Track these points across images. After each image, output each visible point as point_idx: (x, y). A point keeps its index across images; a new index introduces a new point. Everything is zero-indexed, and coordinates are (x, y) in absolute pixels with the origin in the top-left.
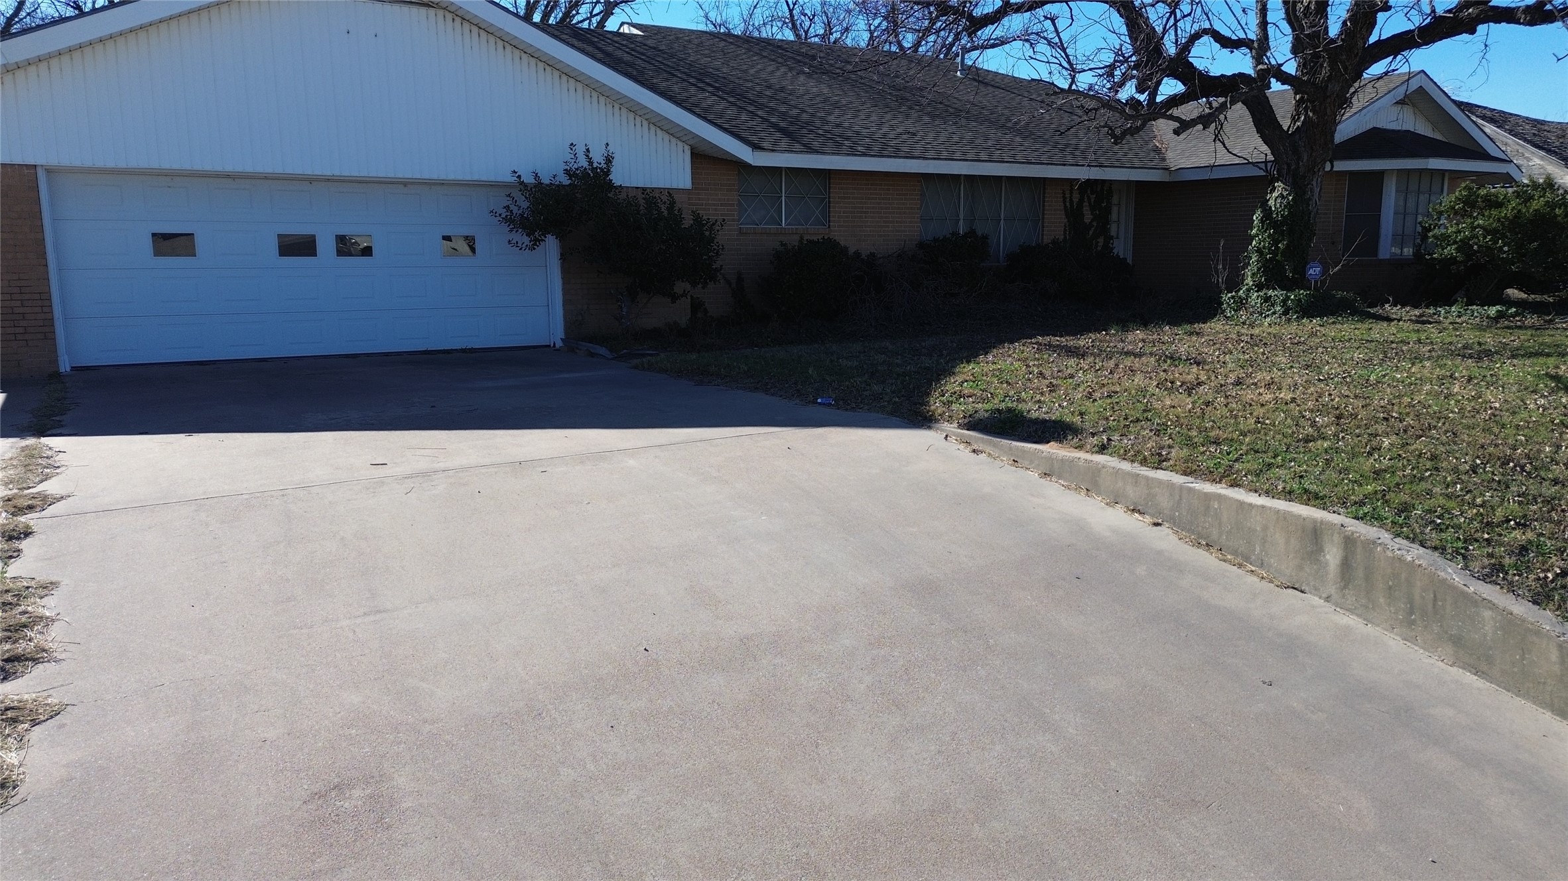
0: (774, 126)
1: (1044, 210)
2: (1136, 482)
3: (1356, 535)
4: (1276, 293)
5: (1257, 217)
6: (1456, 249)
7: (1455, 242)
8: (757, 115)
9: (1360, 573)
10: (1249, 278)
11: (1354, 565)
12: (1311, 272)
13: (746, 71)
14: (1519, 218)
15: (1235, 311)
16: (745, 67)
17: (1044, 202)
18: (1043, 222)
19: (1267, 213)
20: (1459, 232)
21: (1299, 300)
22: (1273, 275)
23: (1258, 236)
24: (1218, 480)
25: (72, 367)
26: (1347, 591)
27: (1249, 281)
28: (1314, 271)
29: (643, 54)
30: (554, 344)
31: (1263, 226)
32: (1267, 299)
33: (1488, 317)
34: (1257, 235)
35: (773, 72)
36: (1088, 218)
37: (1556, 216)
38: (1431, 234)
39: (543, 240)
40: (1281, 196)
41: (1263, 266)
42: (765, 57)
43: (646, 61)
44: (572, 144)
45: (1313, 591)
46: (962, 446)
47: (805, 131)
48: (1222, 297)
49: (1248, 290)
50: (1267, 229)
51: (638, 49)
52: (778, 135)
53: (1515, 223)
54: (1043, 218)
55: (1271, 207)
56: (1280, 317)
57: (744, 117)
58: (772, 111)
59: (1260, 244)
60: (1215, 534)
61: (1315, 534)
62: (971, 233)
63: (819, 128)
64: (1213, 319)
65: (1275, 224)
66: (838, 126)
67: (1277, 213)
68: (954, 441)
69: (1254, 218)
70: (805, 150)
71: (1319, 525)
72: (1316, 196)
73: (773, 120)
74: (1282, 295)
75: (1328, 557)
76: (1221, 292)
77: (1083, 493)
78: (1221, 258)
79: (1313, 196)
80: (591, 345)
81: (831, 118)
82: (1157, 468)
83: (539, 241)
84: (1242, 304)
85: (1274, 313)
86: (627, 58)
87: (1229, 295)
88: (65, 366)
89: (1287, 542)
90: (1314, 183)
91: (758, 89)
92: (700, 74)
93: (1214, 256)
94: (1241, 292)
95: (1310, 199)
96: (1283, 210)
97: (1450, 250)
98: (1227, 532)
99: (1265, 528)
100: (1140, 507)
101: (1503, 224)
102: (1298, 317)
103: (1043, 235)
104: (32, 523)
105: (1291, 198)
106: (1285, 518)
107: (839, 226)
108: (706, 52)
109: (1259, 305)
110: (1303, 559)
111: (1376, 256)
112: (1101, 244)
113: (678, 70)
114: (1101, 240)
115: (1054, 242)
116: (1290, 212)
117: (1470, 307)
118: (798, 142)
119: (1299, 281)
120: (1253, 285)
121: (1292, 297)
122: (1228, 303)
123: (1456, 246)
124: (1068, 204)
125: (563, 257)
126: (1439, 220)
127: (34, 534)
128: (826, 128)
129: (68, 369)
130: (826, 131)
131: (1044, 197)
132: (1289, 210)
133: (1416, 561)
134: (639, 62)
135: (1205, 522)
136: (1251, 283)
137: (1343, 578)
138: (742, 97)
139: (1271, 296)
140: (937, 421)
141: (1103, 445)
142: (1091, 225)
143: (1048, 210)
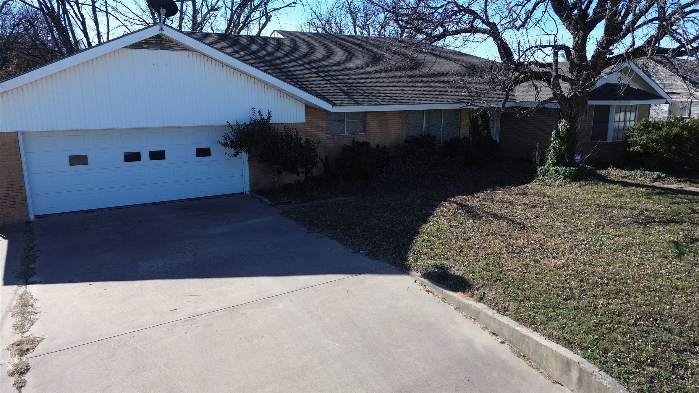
0: (342, 90)
1: (460, 120)
2: (495, 322)
3: (584, 369)
4: (561, 169)
5: (553, 133)
6: (640, 147)
7: (640, 145)
8: (334, 84)
9: (586, 384)
10: (550, 160)
11: (583, 381)
12: (576, 158)
13: (329, 57)
14: (668, 135)
15: (543, 176)
16: (328, 54)
17: (461, 116)
18: (460, 125)
19: (558, 132)
20: (642, 140)
21: (571, 173)
22: (560, 161)
23: (554, 143)
24: (528, 326)
25: (35, 216)
26: (580, 390)
27: (549, 161)
28: (578, 158)
29: (283, 50)
30: (245, 192)
31: (556, 137)
32: (557, 171)
33: (653, 178)
34: (553, 141)
35: (341, 56)
36: (480, 122)
37: (684, 135)
38: (629, 140)
39: (240, 152)
40: (564, 125)
41: (556, 155)
42: (338, 47)
43: (285, 55)
44: (253, 108)
45: (567, 386)
46: (422, 287)
47: (355, 92)
48: (537, 169)
49: (549, 165)
50: (557, 139)
51: (281, 47)
52: (344, 96)
53: (666, 137)
54: (460, 124)
55: (559, 130)
56: (562, 181)
57: (328, 86)
58: (341, 81)
59: (554, 145)
60: (527, 352)
61: (567, 364)
62: (428, 135)
63: (361, 90)
64: (533, 180)
65: (562, 138)
66: (370, 87)
67: (562, 133)
68: (419, 284)
69: (552, 133)
70: (355, 104)
71: (569, 360)
72: (579, 126)
73: (341, 87)
74: (563, 170)
75: (573, 374)
76: (537, 166)
77: (473, 320)
78: (537, 150)
79: (578, 126)
80: (262, 197)
81: (367, 83)
82: (503, 315)
83: (239, 152)
84: (546, 173)
85: (560, 179)
86: (277, 53)
87: (541, 168)
88: (32, 217)
89: (556, 363)
90: (578, 121)
91: (335, 68)
92: (309, 60)
93: (534, 149)
94: (546, 166)
95: (576, 127)
96: (565, 132)
97: (637, 148)
98: (532, 352)
99: (547, 355)
100: (496, 332)
101: (661, 138)
102: (570, 181)
103: (460, 131)
104: (29, 361)
105: (568, 127)
106: (556, 354)
107: (370, 133)
108: (312, 46)
109: (553, 174)
110: (562, 372)
111: (606, 140)
112: (485, 133)
113: (299, 59)
114: (486, 132)
115: (465, 138)
116: (568, 133)
117: (645, 172)
118: (352, 100)
119: (571, 163)
120: (551, 163)
121: (568, 171)
122: (540, 172)
123: (640, 146)
124: (471, 117)
125: (249, 160)
126: (633, 132)
127: (31, 369)
128: (365, 89)
129: (33, 218)
130: (365, 92)
131: (461, 114)
132: (567, 132)
133: (608, 386)
134: (282, 56)
135: (523, 346)
136: (550, 163)
137: (579, 385)
138: (327, 73)
139: (558, 170)
140: (411, 270)
141: (481, 297)
142: (481, 125)
143: (462, 120)
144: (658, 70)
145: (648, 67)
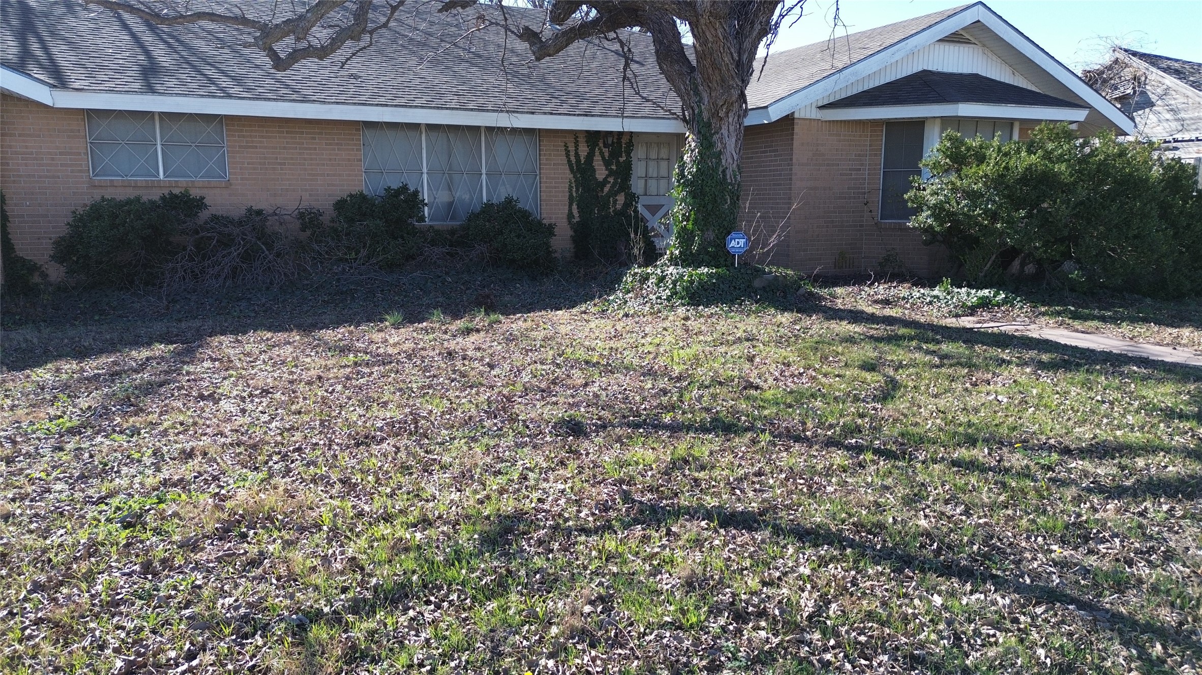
1: (540, 164)
12: (733, 244)
28: (737, 243)
36: (601, 173)
84: (642, 283)
107: (243, 179)
112: (621, 203)
114: (621, 198)
117: (957, 290)
120: (668, 259)
136: (668, 256)
142: (605, 182)
143: (546, 165)
144: (1168, 88)
145: (1145, 84)
